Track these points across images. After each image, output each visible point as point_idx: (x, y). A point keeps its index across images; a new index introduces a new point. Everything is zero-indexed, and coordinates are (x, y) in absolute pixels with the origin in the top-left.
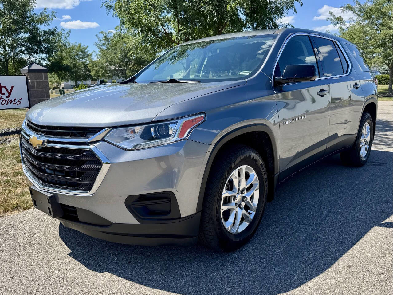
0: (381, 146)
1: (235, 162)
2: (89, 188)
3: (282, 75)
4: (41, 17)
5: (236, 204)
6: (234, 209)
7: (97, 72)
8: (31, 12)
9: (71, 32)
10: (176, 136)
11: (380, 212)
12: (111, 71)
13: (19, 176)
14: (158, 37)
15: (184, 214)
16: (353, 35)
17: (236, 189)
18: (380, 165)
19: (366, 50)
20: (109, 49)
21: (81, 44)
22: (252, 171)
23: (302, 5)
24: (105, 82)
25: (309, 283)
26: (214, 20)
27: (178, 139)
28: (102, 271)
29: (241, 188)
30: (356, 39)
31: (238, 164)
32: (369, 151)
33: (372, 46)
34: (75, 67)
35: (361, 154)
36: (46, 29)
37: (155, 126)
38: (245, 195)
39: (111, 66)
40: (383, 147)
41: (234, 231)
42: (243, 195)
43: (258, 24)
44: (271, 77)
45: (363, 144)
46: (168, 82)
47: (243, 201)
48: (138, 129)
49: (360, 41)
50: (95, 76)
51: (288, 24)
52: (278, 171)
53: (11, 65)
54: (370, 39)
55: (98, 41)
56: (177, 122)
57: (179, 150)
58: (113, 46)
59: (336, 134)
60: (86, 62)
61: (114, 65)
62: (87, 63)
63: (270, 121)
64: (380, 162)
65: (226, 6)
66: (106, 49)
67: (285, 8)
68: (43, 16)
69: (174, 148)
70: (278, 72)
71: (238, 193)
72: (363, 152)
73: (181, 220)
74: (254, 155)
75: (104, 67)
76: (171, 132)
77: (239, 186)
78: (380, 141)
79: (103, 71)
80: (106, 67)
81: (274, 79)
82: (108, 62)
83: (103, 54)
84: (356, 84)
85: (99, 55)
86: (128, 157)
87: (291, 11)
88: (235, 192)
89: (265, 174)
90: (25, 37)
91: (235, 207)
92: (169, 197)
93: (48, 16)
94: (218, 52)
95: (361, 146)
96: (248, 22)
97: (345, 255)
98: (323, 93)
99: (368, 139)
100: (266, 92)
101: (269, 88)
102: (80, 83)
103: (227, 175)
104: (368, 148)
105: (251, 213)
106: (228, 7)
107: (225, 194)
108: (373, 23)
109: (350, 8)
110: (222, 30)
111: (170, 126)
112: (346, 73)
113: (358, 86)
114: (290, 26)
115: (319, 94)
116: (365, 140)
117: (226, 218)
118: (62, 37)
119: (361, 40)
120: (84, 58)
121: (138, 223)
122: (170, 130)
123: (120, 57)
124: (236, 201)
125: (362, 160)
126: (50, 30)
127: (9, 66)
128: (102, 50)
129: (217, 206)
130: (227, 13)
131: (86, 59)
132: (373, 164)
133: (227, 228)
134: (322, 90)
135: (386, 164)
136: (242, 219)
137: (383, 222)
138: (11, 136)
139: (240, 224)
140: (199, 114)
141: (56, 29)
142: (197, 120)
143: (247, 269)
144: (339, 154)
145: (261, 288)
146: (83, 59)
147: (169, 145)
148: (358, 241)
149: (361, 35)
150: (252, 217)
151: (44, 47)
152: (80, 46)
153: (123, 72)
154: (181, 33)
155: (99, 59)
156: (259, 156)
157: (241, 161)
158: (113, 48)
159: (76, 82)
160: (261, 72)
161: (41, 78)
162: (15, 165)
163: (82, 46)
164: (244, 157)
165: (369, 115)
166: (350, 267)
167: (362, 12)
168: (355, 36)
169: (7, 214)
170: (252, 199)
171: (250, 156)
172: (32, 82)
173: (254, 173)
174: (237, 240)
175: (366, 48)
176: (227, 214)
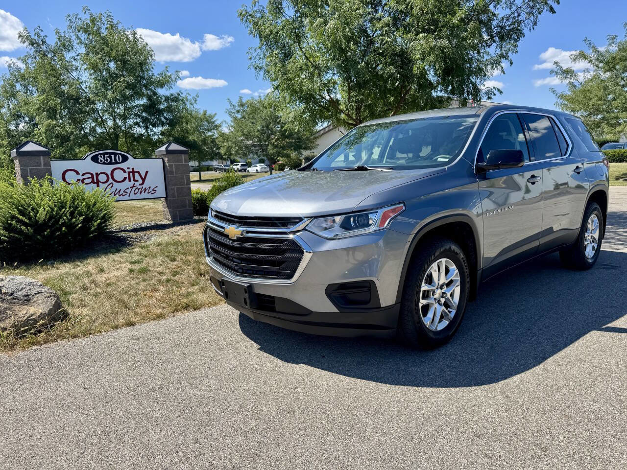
0: (619, 246)
1: (434, 254)
2: (290, 276)
3: (485, 160)
4: (161, 78)
5: (435, 299)
6: (433, 304)
7: (229, 149)
8: (150, 72)
9: (198, 97)
10: (376, 226)
11: (602, 317)
12: (247, 147)
13: (178, 276)
14: (320, 106)
15: (383, 304)
16: (588, 94)
17: (435, 283)
18: (612, 269)
19: (608, 115)
20: (245, 118)
21: (206, 111)
22: (453, 266)
23: (511, 63)
24: (237, 162)
25: (514, 377)
26: (396, 85)
27: (378, 228)
28: (297, 363)
29: (441, 283)
30: (593, 100)
31: (438, 256)
32: (597, 250)
33: (616, 108)
34: (205, 143)
35: (587, 255)
36: (168, 94)
37: (355, 216)
38: (445, 291)
39: (247, 141)
40: (621, 247)
41: (434, 328)
42: (443, 291)
43: (453, 87)
44: (473, 162)
45: (589, 242)
46: (356, 170)
47: (442, 297)
48: (338, 219)
49: (599, 102)
50: (225, 154)
51: (494, 88)
52: (481, 267)
53: (121, 141)
54: (614, 99)
55: (230, 107)
56: (377, 212)
57: (380, 239)
58: (250, 114)
59: (552, 228)
60: (213, 135)
61: (252, 140)
62: (214, 137)
63: (473, 211)
64: (612, 264)
65: (412, 67)
66: (240, 118)
67: (489, 67)
68: (164, 77)
69: (374, 237)
70: (481, 157)
71: (437, 288)
72: (589, 252)
73: (380, 309)
74: (454, 248)
75: (238, 142)
76: (371, 222)
77: (439, 280)
78: (619, 240)
79: (237, 148)
80: (241, 143)
81: (476, 165)
82: (244, 135)
83: (238, 124)
84: (577, 167)
85: (232, 126)
86: (329, 246)
87: (497, 72)
88: (434, 286)
89: (466, 269)
90: (140, 105)
91: (434, 303)
92: (369, 286)
93: (170, 77)
94: (410, 134)
95: (586, 243)
96: (440, 84)
97: (555, 356)
98: (534, 180)
99: (596, 235)
100: (467, 180)
101: (471, 175)
102: (205, 163)
103: (426, 268)
104: (596, 248)
105: (451, 312)
106: (415, 69)
107: (424, 287)
108: (617, 76)
109: (583, 56)
110: (405, 95)
111: (370, 216)
112: (565, 155)
113: (581, 171)
114: (497, 90)
115: (529, 180)
116: (592, 236)
117: (425, 313)
118: (188, 104)
119: (601, 100)
120: (211, 130)
121: (339, 312)
122: (370, 220)
123: (259, 128)
124: (435, 297)
125: (587, 261)
126: (172, 95)
127: (119, 142)
128: (235, 119)
129: (416, 298)
130: (413, 76)
131: (213, 131)
132: (603, 267)
133: (425, 323)
134: (533, 176)
135: (620, 267)
136: (442, 318)
137: (604, 327)
138: (148, 232)
139: (439, 322)
140: (399, 203)
141: (181, 94)
142: (396, 210)
143: (448, 365)
144: (558, 252)
145: (464, 380)
146: (209, 131)
147: (369, 234)
148: (572, 343)
149: (600, 93)
150: (452, 315)
151: (165, 118)
152: (205, 114)
153: (263, 149)
154: (352, 101)
155: (232, 132)
156: (460, 250)
157: (441, 253)
158: (251, 116)
159: (199, 163)
160: (461, 158)
161: (180, 161)
162: (169, 264)
163: (208, 114)
164: (444, 248)
165: (597, 206)
166: (560, 365)
167: (601, 62)
168: (592, 96)
169: (178, 314)
170: (452, 295)
171: (450, 248)
172: (170, 166)
173: (454, 267)
174: (437, 337)
175: (608, 112)
176: (426, 308)
